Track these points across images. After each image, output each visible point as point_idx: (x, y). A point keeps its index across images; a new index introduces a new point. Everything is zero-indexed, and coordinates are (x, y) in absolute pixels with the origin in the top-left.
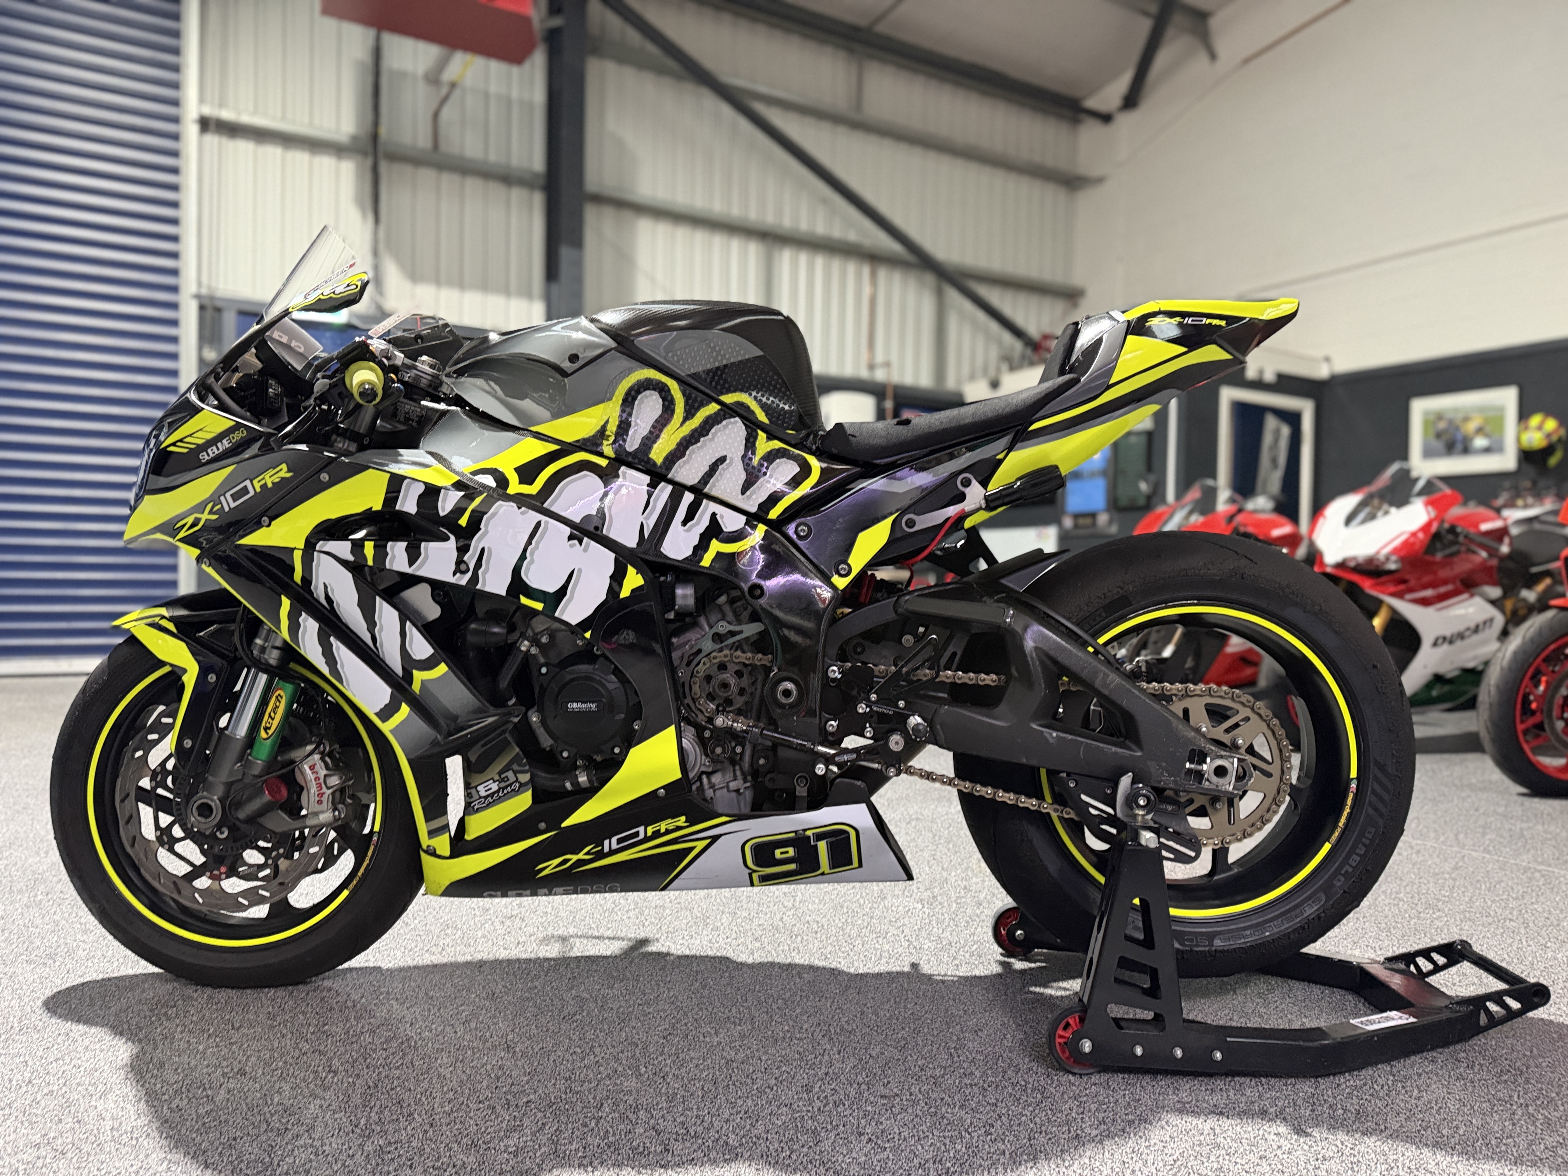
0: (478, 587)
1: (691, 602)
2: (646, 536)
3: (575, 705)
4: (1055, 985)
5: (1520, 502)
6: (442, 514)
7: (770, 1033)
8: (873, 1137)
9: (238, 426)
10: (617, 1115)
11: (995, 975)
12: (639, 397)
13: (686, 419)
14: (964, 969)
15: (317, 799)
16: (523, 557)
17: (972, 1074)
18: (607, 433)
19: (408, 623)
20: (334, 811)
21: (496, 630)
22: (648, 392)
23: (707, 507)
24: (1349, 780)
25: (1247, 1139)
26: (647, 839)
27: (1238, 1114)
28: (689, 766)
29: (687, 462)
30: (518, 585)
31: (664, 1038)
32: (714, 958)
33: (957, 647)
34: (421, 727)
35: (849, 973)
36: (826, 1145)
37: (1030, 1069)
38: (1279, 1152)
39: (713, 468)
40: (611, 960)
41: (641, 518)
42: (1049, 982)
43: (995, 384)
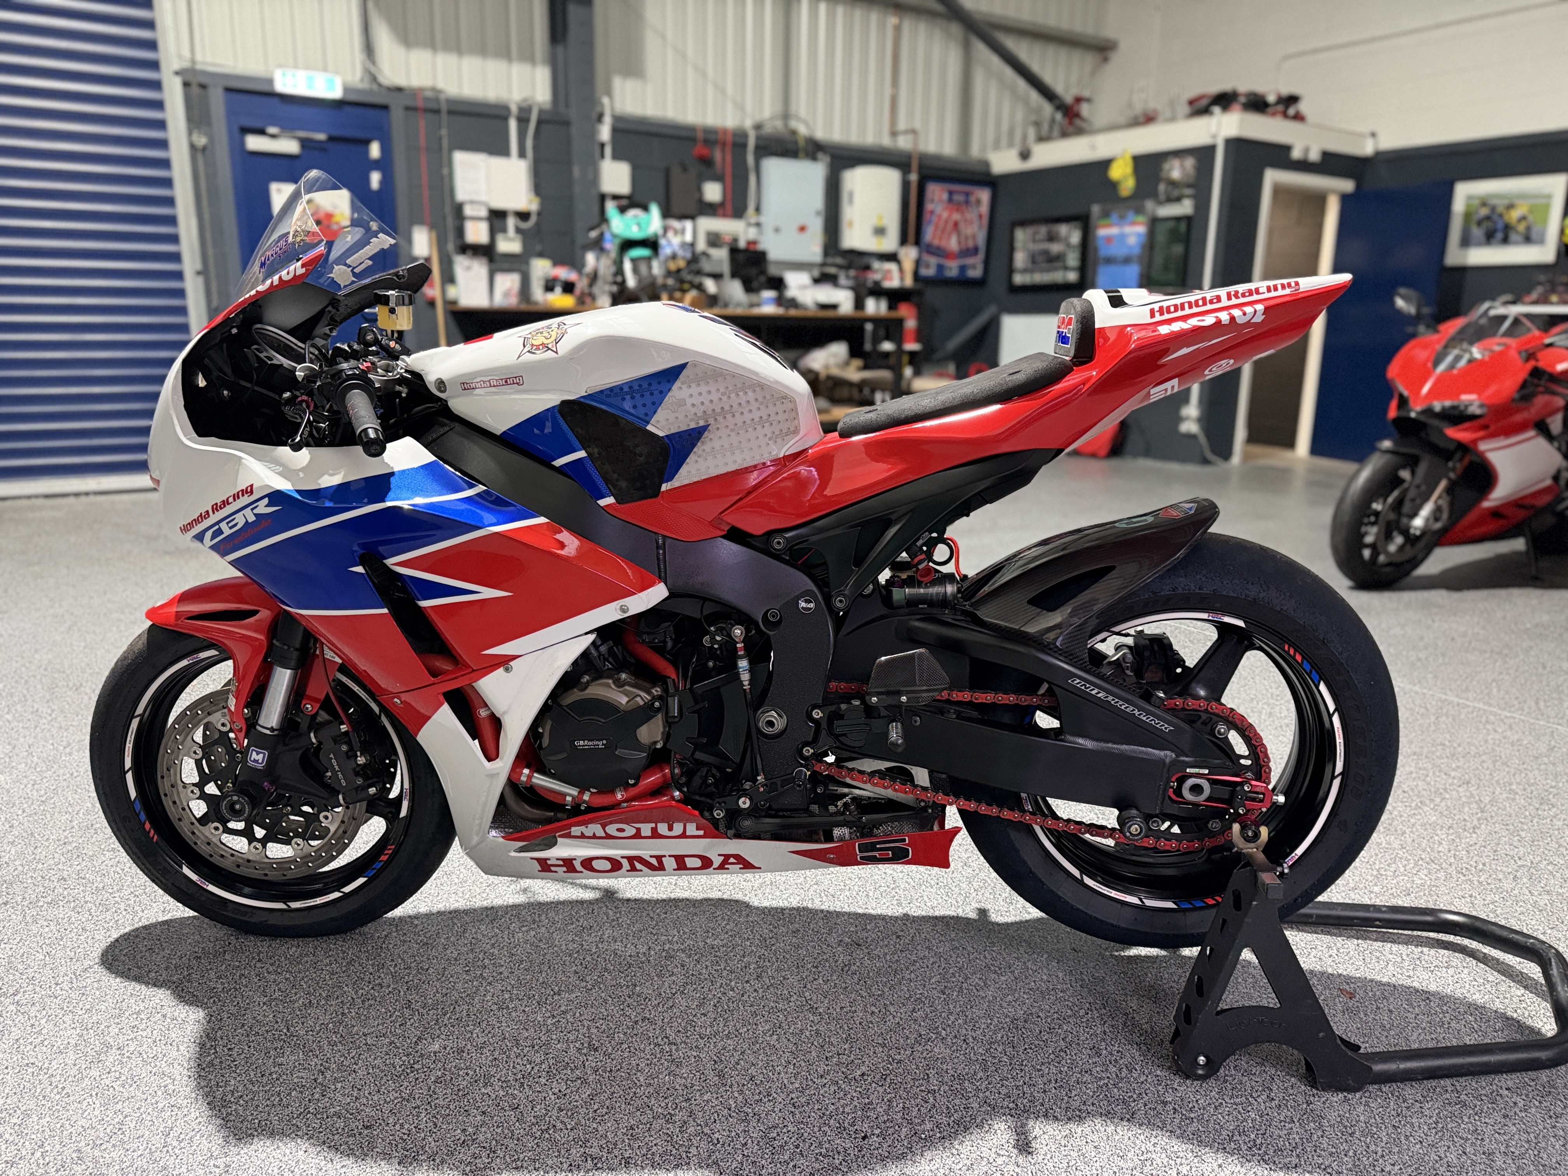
43: (1025, 155)
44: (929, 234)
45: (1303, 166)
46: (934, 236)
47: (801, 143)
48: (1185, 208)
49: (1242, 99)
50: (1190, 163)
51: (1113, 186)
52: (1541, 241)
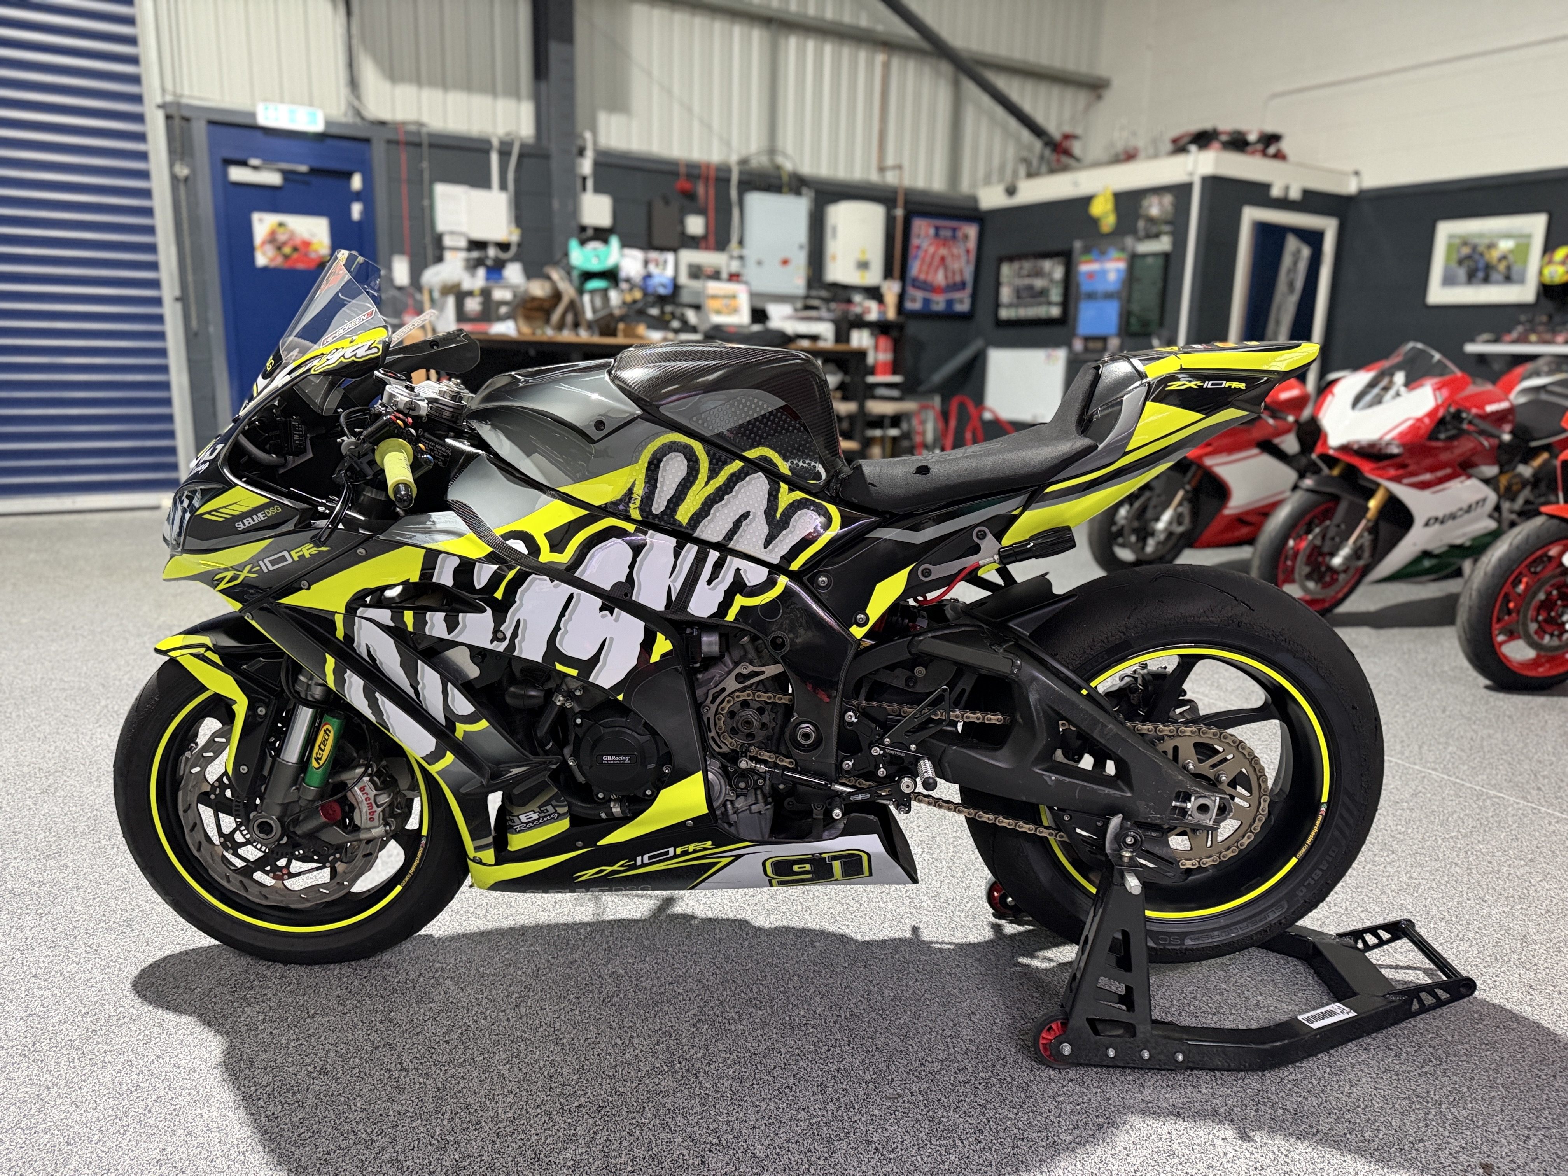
0: (515, 654)
1: (716, 649)
2: (674, 599)
3: (609, 758)
4: (1040, 954)
5: (1533, 337)
6: (478, 587)
7: (788, 1019)
8: (880, 1147)
9: (272, 503)
10: (658, 1121)
11: (986, 942)
12: (665, 459)
13: (710, 478)
14: (959, 934)
15: (369, 817)
16: (557, 628)
17: (965, 1068)
18: (634, 496)
19: (450, 685)
20: (385, 826)
21: (533, 693)
22: (673, 454)
23: (731, 563)
24: (1319, 804)
25: (1198, 1145)
26: (675, 856)
27: (1194, 1116)
28: (715, 795)
29: (712, 520)
30: (553, 652)
31: (694, 1026)
32: (734, 921)
33: (966, 684)
34: (464, 769)
35: (857, 941)
36: (839, 1157)
37: (1016, 1062)
38: (1225, 1160)
39: (737, 524)
40: (641, 924)
41: (669, 582)
42: (1036, 951)
43: (1011, 191)
44: (915, 269)
45: (1284, 204)
46: (920, 271)
47: (785, 178)
48: (1164, 244)
49: (1224, 138)
50: (1168, 199)
51: (1095, 222)
52: (1522, 281)
